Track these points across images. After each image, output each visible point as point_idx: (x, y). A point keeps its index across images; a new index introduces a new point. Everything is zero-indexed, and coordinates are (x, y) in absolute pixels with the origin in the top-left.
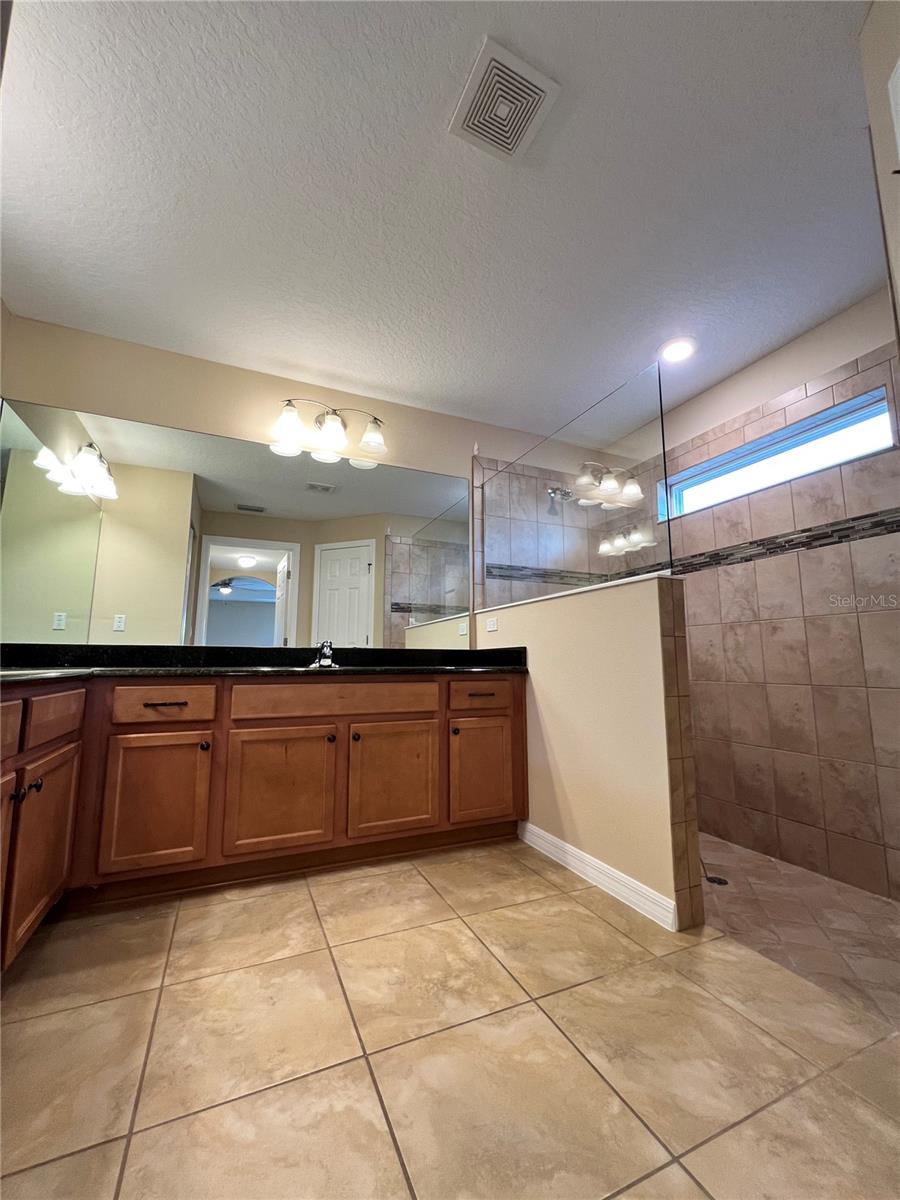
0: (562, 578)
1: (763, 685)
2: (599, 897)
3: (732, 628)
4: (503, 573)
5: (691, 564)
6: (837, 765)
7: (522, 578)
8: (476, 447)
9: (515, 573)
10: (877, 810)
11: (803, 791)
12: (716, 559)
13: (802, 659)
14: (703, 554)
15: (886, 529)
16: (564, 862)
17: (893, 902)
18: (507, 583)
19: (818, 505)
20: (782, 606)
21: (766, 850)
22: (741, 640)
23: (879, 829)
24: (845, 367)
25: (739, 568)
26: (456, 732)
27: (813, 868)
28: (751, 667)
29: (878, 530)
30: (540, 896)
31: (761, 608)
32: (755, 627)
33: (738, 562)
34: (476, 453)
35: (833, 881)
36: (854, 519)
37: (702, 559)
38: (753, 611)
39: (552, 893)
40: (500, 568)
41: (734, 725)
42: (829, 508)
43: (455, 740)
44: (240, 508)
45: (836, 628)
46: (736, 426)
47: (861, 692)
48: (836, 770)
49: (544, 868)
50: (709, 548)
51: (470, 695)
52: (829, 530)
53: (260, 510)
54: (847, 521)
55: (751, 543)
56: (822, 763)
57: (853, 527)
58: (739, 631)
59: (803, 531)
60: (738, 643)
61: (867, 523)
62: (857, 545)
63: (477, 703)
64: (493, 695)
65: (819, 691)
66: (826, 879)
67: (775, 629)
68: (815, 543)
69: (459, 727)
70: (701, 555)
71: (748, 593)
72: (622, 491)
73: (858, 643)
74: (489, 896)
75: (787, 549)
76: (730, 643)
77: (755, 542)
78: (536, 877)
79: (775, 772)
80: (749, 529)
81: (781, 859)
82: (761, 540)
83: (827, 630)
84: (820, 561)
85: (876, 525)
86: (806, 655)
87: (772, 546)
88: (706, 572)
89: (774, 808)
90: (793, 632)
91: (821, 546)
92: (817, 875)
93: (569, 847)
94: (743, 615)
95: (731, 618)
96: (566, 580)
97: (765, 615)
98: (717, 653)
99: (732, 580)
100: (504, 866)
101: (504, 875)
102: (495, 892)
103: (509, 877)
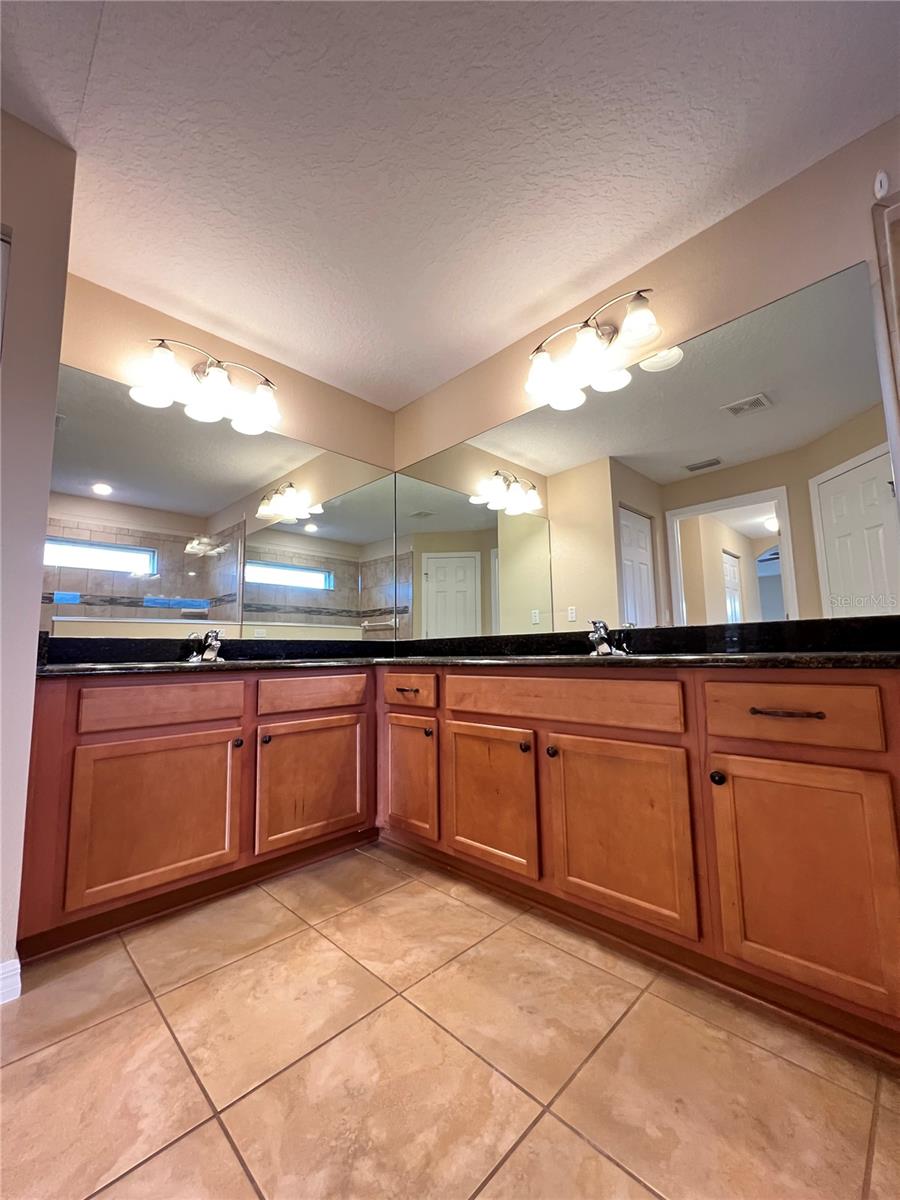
34: (881, 194)
44: (692, 468)
53: (717, 462)
64: (820, 716)
100: (807, 1124)
101: (770, 1137)
102: (678, 1142)
103: (769, 1150)
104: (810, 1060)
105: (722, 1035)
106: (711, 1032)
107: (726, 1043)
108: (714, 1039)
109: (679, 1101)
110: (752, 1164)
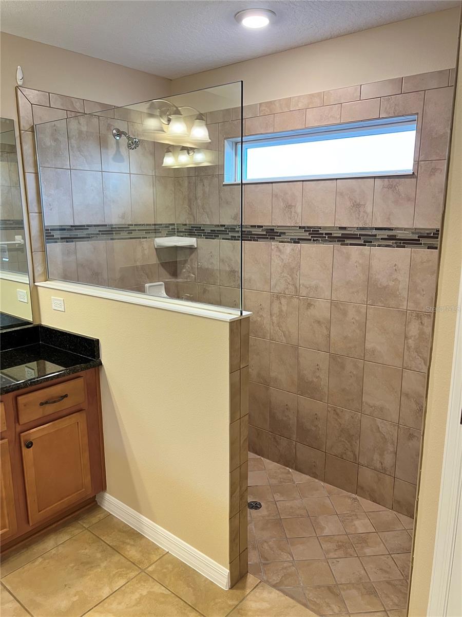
0: (130, 232)
1: (296, 348)
2: (170, 566)
3: (278, 298)
4: (66, 234)
5: (250, 233)
6: (338, 411)
7: (88, 237)
8: (19, 75)
9: (80, 233)
10: (358, 442)
11: (315, 427)
12: (271, 234)
13: (325, 332)
14: (262, 227)
15: (396, 243)
16: (139, 529)
17: (358, 497)
18: (71, 245)
19: (354, 209)
20: (316, 287)
21: (287, 464)
22: (284, 309)
23: (357, 453)
24: (392, 81)
25: (289, 247)
26: (29, 445)
27: (315, 476)
28: (289, 332)
29: (390, 243)
30: (122, 582)
31: (301, 286)
32: (295, 301)
33: (288, 242)
34: (20, 83)
35: (326, 485)
36: (377, 229)
37: (259, 231)
38: (296, 287)
39: (133, 574)
40: (62, 229)
41: (273, 374)
42: (362, 214)
43: (28, 453)
45: (351, 313)
46: (300, 106)
47: (360, 363)
48: (337, 414)
49: (124, 543)
50: (267, 223)
51: (42, 404)
52: (359, 233)
54: (372, 229)
55: (300, 227)
56: (329, 409)
57: (375, 235)
58: (283, 301)
59: (341, 228)
60: (281, 311)
61: (385, 234)
62: (376, 251)
63: (50, 409)
64: (66, 396)
65: (334, 357)
66: (322, 483)
67: (309, 305)
68: (348, 241)
69: (31, 439)
70: (259, 227)
71: (293, 270)
72: (190, 134)
73: (363, 327)
74: (75, 599)
75: (326, 241)
76: (276, 310)
77: (304, 227)
78: (117, 558)
79: (298, 411)
80: (300, 214)
81: (296, 469)
82: (308, 227)
83: (345, 313)
84: (348, 257)
85: (391, 238)
86: (329, 330)
87: (315, 235)
88: (262, 244)
89: (295, 436)
90: (322, 309)
91: (351, 244)
92: (317, 481)
93: (145, 519)
94: (287, 288)
95: (278, 289)
96: (134, 234)
97: (303, 292)
98: (265, 316)
99: (282, 256)
100: (87, 551)
101: (88, 563)
102: (82, 591)
103: (93, 565)
104: (63, 537)
105: (40, 560)
106: (37, 563)
107: (45, 560)
108: (41, 563)
109: (66, 586)
110: (96, 572)
